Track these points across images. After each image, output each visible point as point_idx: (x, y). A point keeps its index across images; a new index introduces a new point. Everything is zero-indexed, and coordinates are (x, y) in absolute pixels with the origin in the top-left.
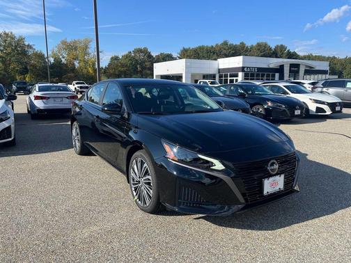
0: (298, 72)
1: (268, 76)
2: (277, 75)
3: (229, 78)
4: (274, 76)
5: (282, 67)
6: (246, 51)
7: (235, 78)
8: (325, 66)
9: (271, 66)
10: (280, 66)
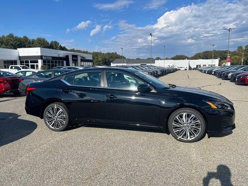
0: (77, 60)
1: (59, 62)
2: (65, 62)
3: (30, 64)
4: (63, 63)
5: (67, 57)
6: (30, 43)
7: (35, 64)
8: (90, 57)
9: (61, 56)
10: (66, 56)
